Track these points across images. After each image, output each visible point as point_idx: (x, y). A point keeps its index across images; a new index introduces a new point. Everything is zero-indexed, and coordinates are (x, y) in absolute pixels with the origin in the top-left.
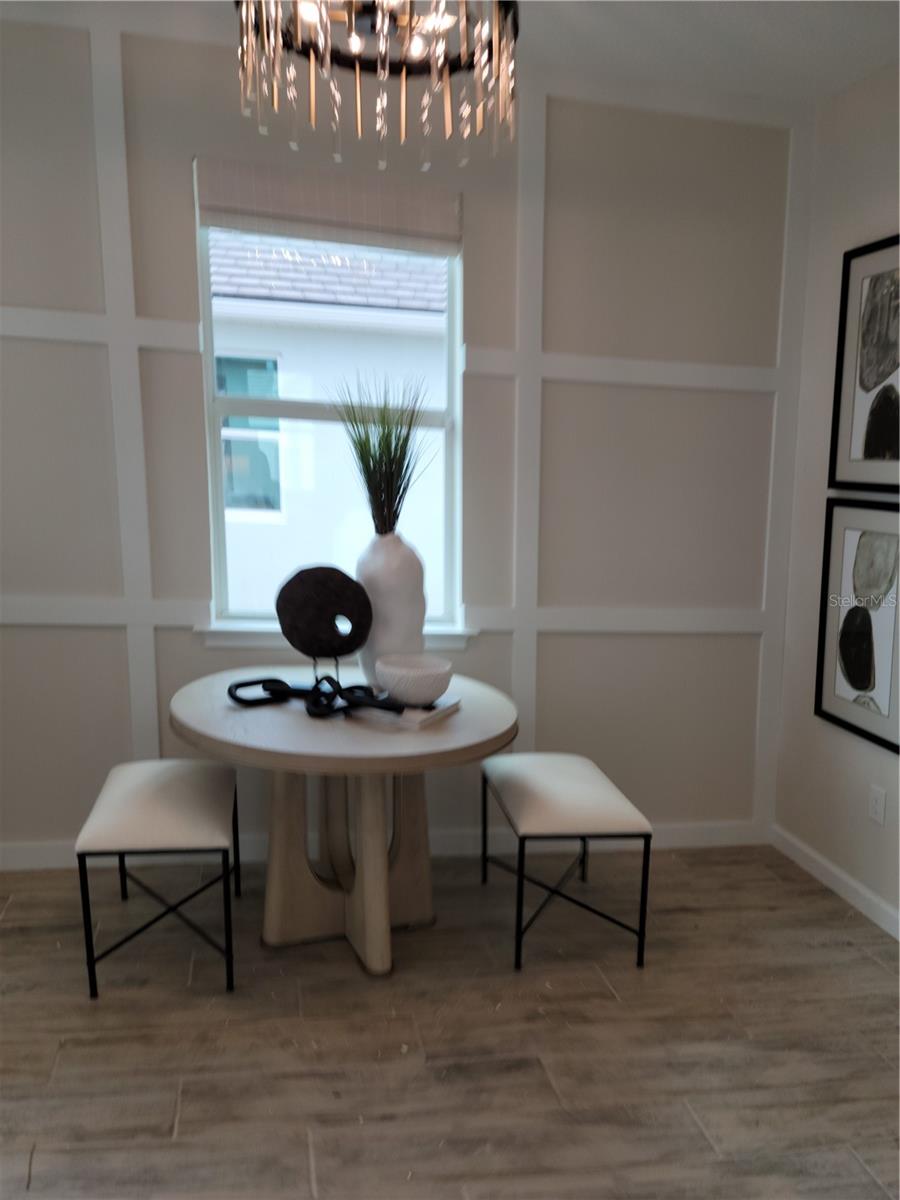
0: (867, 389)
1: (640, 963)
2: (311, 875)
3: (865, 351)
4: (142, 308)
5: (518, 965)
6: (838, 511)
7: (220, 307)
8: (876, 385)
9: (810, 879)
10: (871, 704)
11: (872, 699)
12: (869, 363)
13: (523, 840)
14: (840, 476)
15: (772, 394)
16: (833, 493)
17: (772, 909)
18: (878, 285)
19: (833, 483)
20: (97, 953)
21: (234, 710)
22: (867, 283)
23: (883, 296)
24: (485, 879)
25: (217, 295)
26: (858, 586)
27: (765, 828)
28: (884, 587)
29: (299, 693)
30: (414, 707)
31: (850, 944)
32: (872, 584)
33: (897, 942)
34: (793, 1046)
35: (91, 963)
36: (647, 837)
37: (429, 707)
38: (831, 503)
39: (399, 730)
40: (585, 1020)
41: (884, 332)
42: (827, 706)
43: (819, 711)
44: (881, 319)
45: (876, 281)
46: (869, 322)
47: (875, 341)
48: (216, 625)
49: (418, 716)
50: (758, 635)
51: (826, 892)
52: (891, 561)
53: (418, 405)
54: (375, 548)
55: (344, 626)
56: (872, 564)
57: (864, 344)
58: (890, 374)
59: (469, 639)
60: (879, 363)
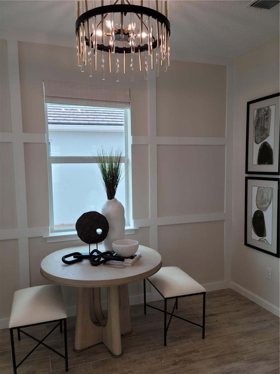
0: (258, 143)
1: (203, 337)
2: (91, 322)
3: (256, 131)
4: (25, 129)
5: (165, 345)
6: (249, 181)
7: (50, 127)
8: (261, 142)
9: (246, 299)
10: (265, 241)
11: (265, 239)
12: (258, 135)
13: (166, 299)
14: (249, 170)
15: (225, 145)
16: (247, 175)
17: (238, 311)
18: (260, 112)
19: (247, 172)
20: (17, 364)
21: (65, 266)
22: (256, 111)
23: (262, 115)
24: (145, 313)
25: (49, 123)
26: (258, 204)
27: (228, 283)
28: (267, 205)
29: (86, 257)
30: (127, 258)
31: (265, 320)
32: (262, 203)
33: (279, 318)
34: (260, 360)
35: (15, 368)
36: (204, 293)
37: (132, 257)
38: (247, 179)
39: (125, 267)
40: (193, 362)
41: (263, 126)
42: (248, 242)
43: (246, 244)
44: (261, 122)
45: (259, 110)
46: (257, 123)
47: (259, 128)
48: (51, 235)
49: (130, 261)
50: (224, 221)
51: (253, 303)
52: (270, 196)
53: (122, 156)
54: (108, 204)
55: (99, 231)
56: (263, 197)
57: (256, 130)
58: (266, 138)
59: (135, 230)
60: (261, 135)
